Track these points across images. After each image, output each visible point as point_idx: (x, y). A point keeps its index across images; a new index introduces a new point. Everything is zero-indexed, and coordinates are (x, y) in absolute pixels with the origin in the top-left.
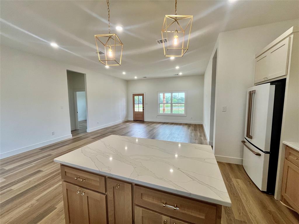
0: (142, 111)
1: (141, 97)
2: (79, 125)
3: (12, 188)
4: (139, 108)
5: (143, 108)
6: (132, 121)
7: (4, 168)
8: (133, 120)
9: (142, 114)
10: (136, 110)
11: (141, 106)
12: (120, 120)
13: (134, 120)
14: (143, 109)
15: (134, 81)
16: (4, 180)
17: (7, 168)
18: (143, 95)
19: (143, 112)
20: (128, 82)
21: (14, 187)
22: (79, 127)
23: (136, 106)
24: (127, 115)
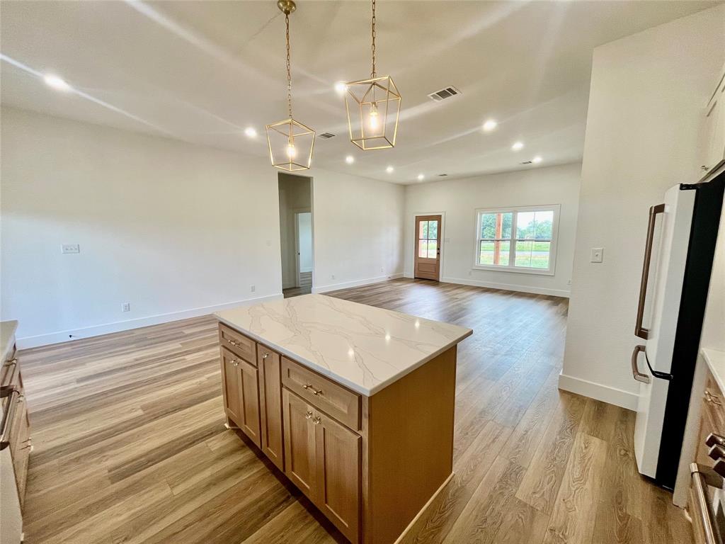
0: (434, 256)
1: (435, 223)
2: (300, 280)
3: (187, 357)
4: (428, 250)
5: (438, 249)
6: (411, 279)
7: (184, 331)
8: (413, 277)
9: (436, 264)
10: (423, 254)
11: (434, 244)
12: (381, 276)
13: (415, 278)
14: (438, 254)
15: (417, 185)
16: (180, 346)
17: (187, 332)
18: (438, 218)
19: (438, 260)
20: (405, 188)
21: (188, 357)
22: (300, 283)
23: (423, 244)
24: (401, 266)
